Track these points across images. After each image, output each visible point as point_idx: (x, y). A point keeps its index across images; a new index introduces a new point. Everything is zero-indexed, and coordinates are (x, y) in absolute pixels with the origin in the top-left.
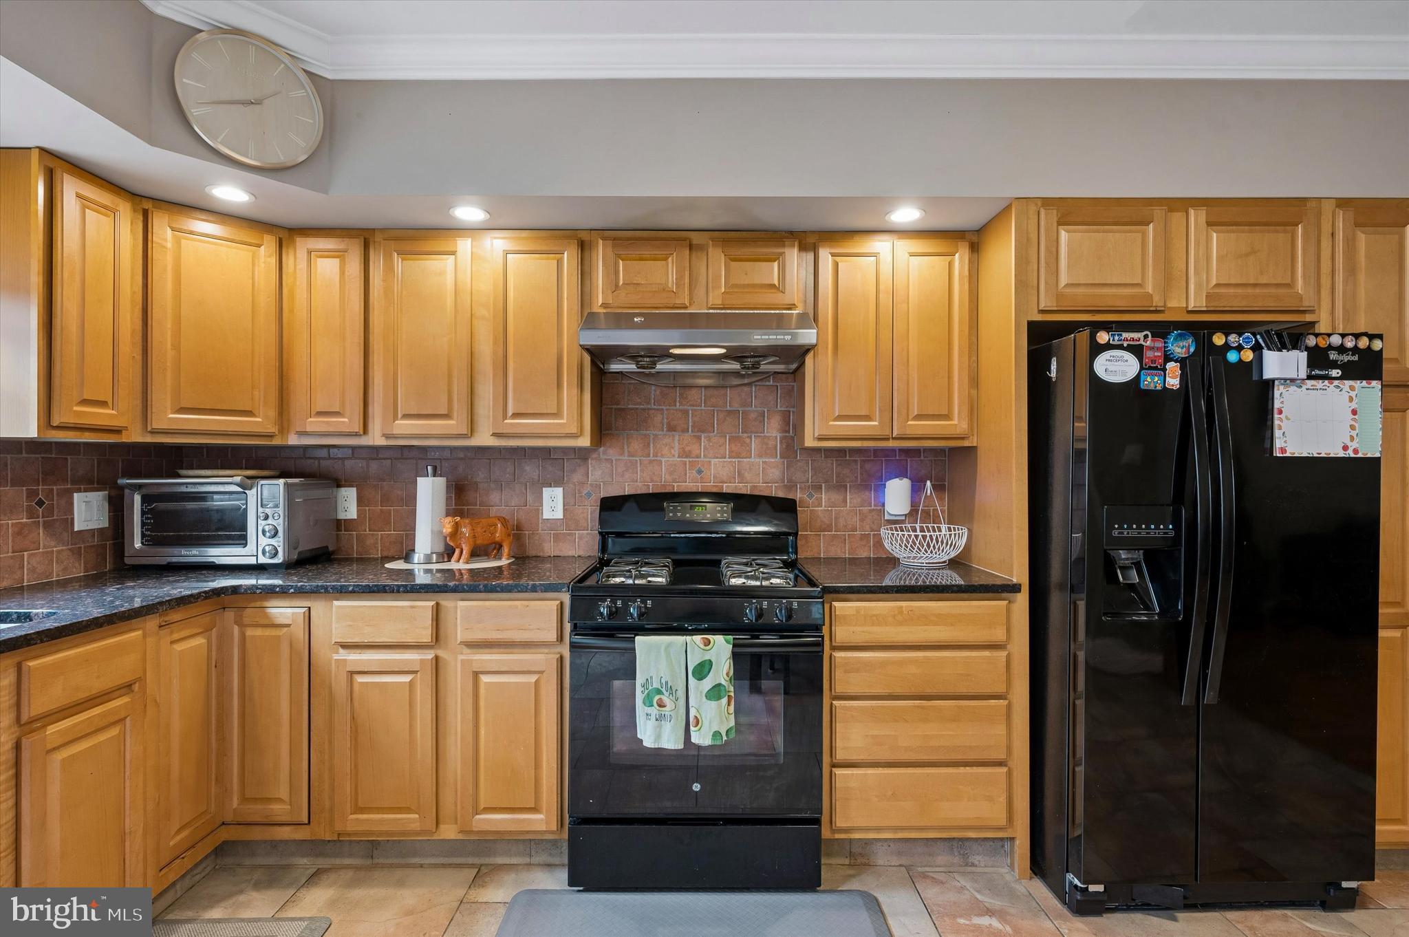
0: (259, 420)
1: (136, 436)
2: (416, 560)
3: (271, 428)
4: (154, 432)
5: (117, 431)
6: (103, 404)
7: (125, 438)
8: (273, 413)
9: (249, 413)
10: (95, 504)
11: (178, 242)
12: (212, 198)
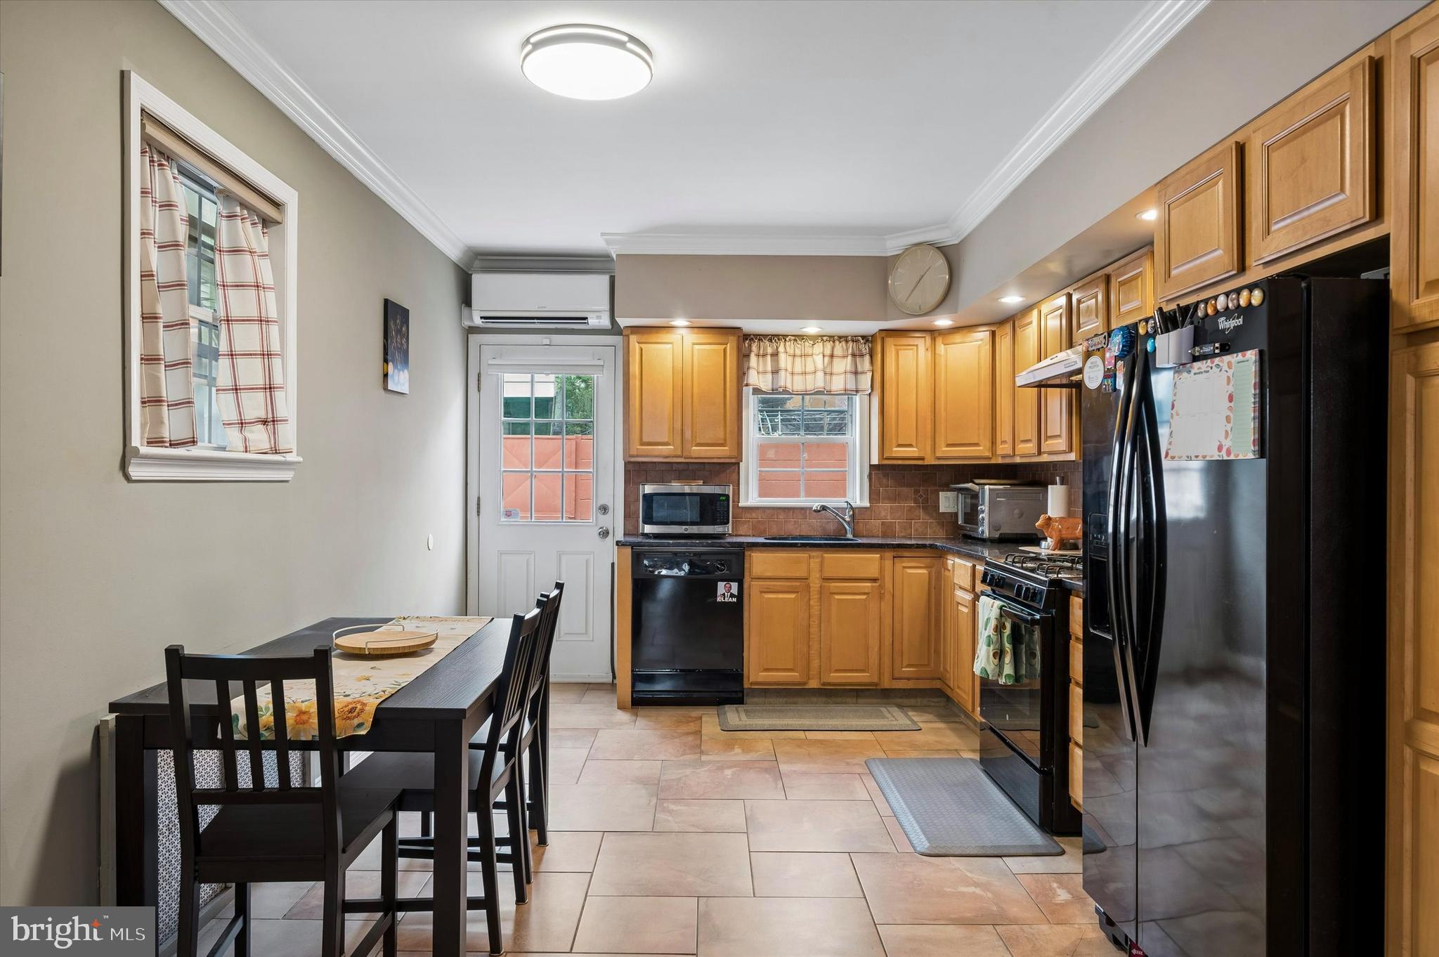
0: (981, 448)
1: (930, 461)
2: (1043, 547)
3: (988, 454)
4: (939, 458)
5: (923, 459)
6: (910, 446)
7: (926, 463)
8: (988, 444)
9: (977, 445)
10: (951, 499)
11: (946, 350)
12: (935, 326)
